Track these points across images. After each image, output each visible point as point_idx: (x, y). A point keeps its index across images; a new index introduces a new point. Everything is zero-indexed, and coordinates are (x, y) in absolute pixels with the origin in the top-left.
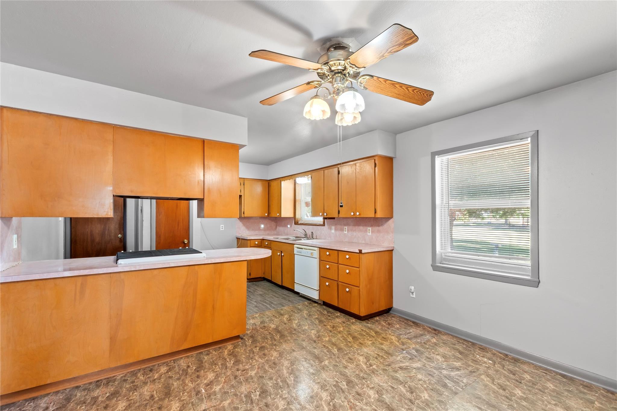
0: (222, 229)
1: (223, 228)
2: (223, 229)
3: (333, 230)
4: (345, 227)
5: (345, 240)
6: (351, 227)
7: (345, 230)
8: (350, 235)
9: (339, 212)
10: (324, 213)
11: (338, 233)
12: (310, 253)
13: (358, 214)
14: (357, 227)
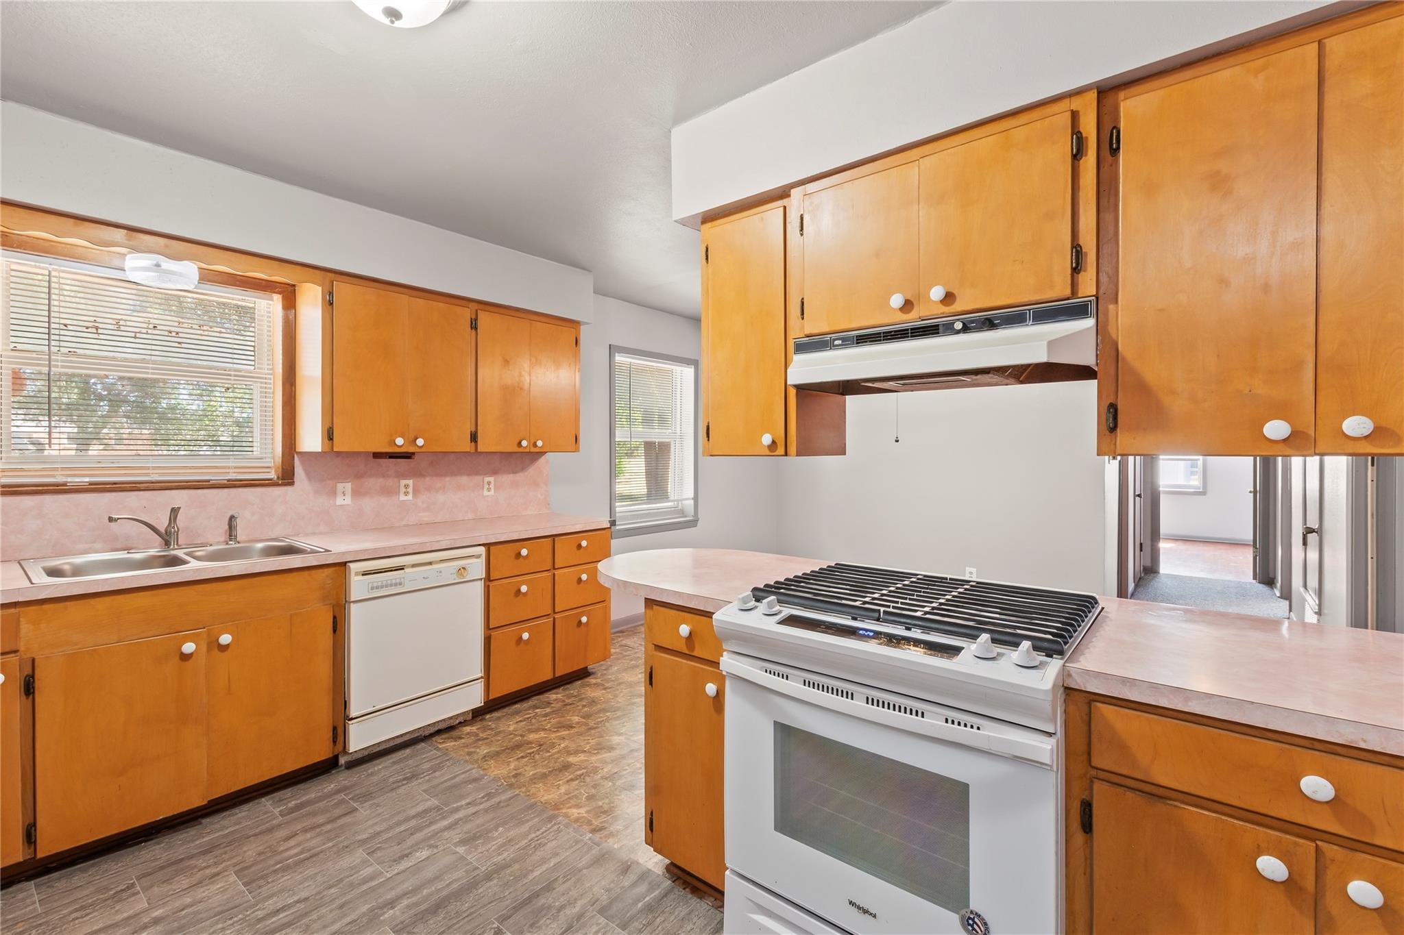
3: (344, 495)
4: (403, 482)
5: (404, 523)
6: (428, 479)
7: (403, 490)
8: (423, 503)
9: (474, 438)
10: (412, 436)
11: (368, 504)
12: (455, 571)
13: (540, 443)
14: (448, 479)
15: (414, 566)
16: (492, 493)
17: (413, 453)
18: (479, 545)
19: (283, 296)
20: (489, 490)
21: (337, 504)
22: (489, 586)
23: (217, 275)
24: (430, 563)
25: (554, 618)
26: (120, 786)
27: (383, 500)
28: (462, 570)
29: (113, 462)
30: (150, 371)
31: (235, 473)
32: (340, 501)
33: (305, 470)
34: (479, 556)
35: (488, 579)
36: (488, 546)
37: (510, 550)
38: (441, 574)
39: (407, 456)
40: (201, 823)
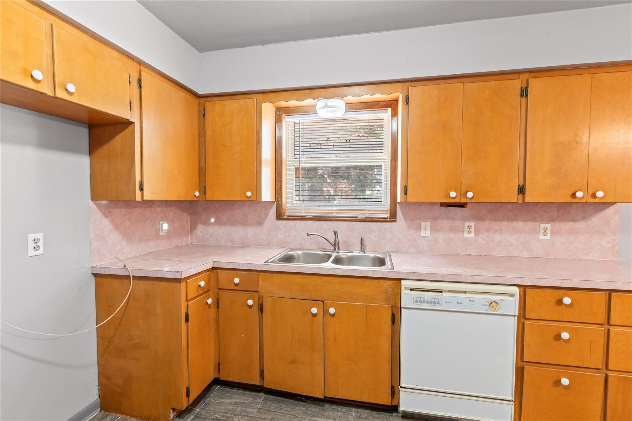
0: (36, 249)
1: (41, 244)
2: (41, 252)
3: (426, 230)
4: (467, 224)
5: (468, 253)
6: (487, 223)
7: (466, 229)
8: (483, 240)
9: (522, 190)
10: (463, 191)
11: (441, 237)
12: (487, 303)
13: (600, 194)
14: (505, 223)
15: (450, 291)
16: (548, 237)
17: (466, 203)
18: (515, 285)
19: (392, 109)
20: (545, 234)
21: (421, 236)
22: (523, 323)
23: (359, 105)
24: (465, 292)
25: (607, 375)
26: (290, 369)
27: (452, 235)
28: (495, 304)
29: (324, 207)
30: (334, 161)
31: (369, 213)
32: (422, 234)
33: (402, 213)
34: (512, 295)
35: (522, 316)
36: (524, 288)
37: (553, 296)
38: (473, 303)
39: (462, 205)
40: (323, 406)
